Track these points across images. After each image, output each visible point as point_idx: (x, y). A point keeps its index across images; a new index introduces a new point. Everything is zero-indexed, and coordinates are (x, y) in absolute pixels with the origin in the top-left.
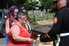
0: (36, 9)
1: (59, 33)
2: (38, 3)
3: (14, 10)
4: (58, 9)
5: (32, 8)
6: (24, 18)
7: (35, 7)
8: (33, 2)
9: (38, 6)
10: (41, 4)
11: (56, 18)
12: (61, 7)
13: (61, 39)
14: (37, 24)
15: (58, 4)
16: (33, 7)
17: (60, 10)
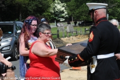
0: (61, 20)
1: (96, 54)
2: (63, 12)
3: (31, 23)
4: (95, 21)
5: (55, 19)
6: (48, 33)
7: (60, 17)
8: (57, 12)
9: (63, 17)
10: (68, 14)
11: (92, 33)
12: (98, 18)
13: (98, 62)
14: (62, 42)
15: (95, 14)
16: (57, 18)
17: (97, 23)
